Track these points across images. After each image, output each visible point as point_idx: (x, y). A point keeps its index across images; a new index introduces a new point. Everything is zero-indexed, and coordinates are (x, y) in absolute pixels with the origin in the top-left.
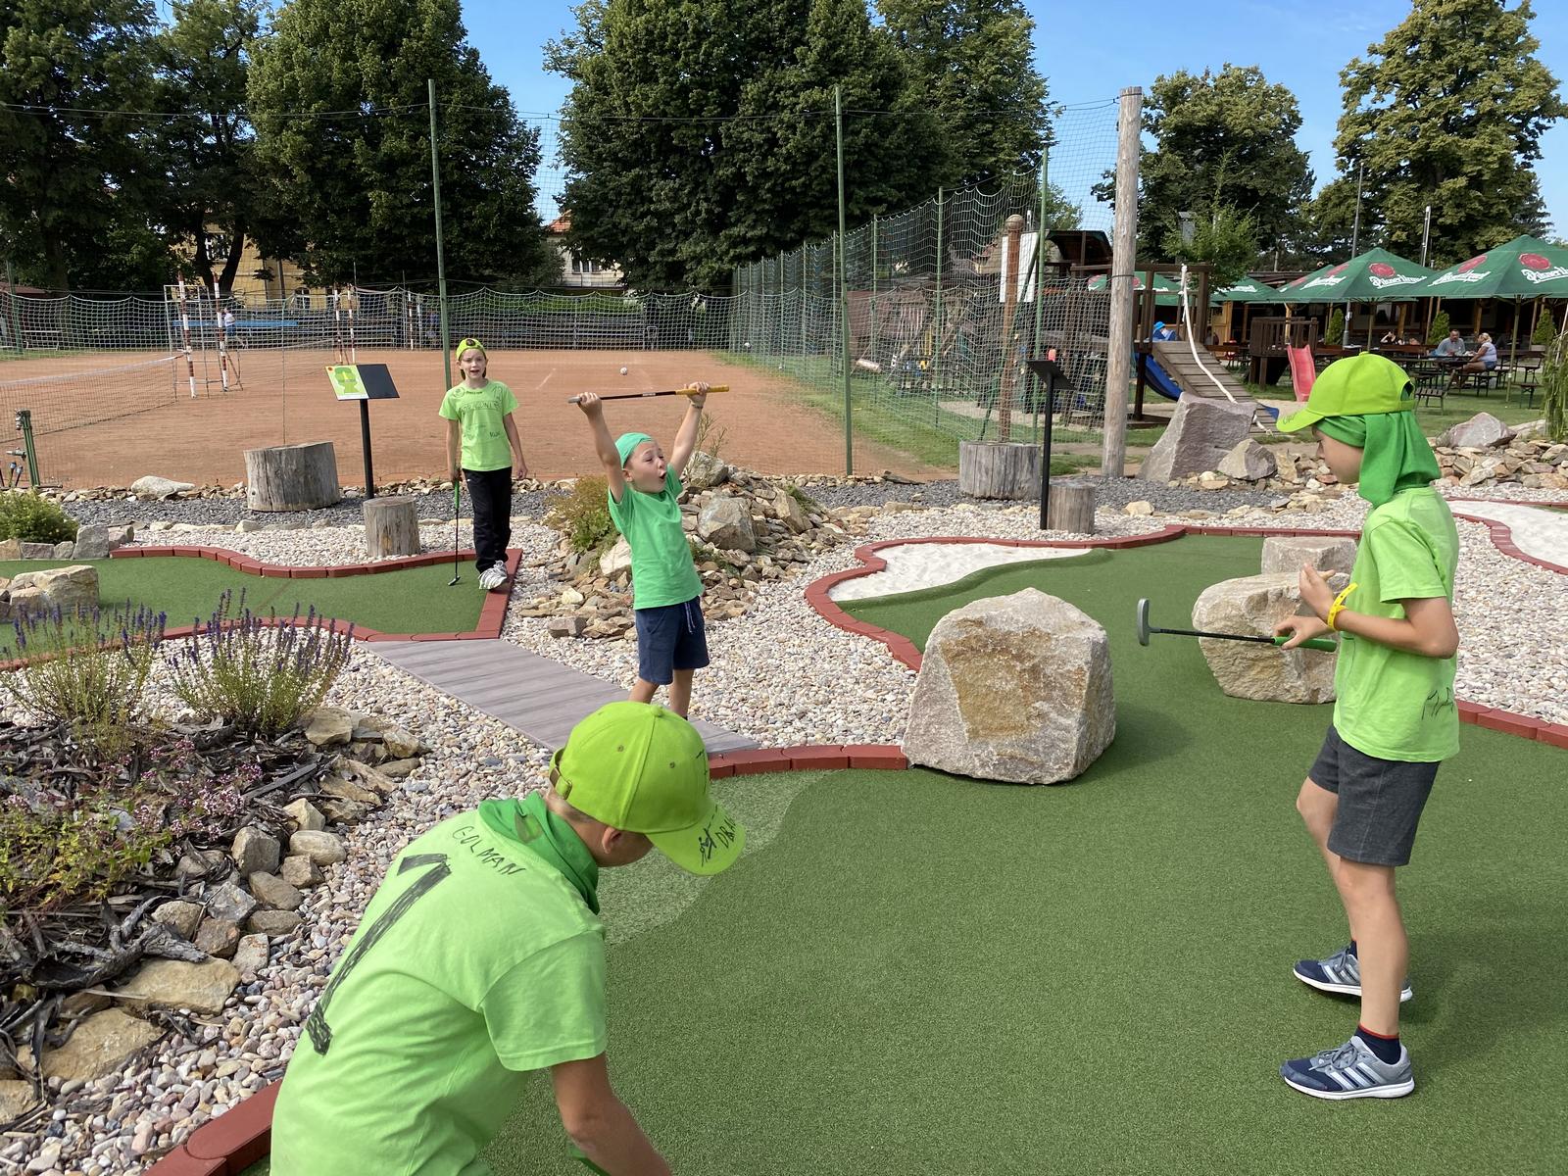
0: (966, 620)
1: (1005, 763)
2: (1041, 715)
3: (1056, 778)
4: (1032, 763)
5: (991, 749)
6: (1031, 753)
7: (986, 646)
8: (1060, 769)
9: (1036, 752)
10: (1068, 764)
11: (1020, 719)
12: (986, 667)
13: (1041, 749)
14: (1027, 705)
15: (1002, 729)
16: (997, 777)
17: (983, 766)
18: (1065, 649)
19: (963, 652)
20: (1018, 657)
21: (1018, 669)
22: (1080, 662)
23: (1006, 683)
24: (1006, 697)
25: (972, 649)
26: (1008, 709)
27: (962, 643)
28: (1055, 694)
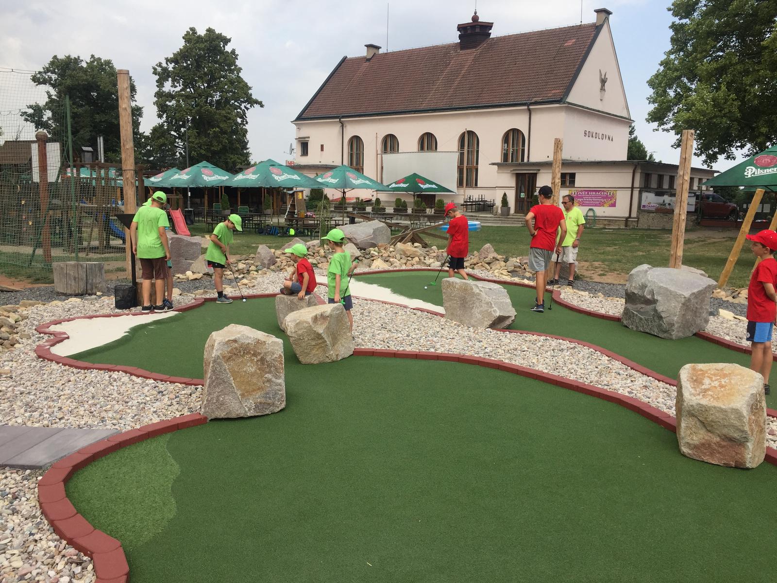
0: (229, 341)
1: (258, 406)
2: (269, 381)
3: (280, 408)
4: (269, 404)
5: (251, 401)
6: (268, 399)
7: (240, 352)
8: (281, 403)
9: (270, 398)
10: (283, 401)
11: (260, 384)
12: (242, 362)
13: (271, 396)
14: (262, 377)
15: (254, 390)
16: (257, 414)
17: (249, 410)
18: (272, 347)
19: (231, 356)
20: (255, 355)
21: (255, 360)
22: (280, 353)
23: (251, 368)
24: (252, 375)
25: (235, 354)
26: (255, 380)
27: (230, 352)
28: (272, 369)
